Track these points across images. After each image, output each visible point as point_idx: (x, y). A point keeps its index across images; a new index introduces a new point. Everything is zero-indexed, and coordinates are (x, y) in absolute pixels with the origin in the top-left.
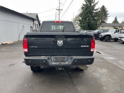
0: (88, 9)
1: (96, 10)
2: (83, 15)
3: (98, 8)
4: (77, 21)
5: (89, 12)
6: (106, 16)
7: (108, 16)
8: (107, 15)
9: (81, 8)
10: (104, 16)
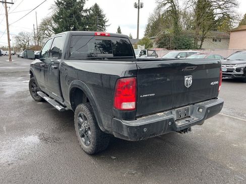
0: (71, 8)
1: (86, 11)
2: (61, 18)
3: (89, 8)
4: (46, 32)
5: (75, 14)
6: (103, 25)
7: (106, 24)
8: (104, 22)
9: (54, 3)
10: (99, 24)
